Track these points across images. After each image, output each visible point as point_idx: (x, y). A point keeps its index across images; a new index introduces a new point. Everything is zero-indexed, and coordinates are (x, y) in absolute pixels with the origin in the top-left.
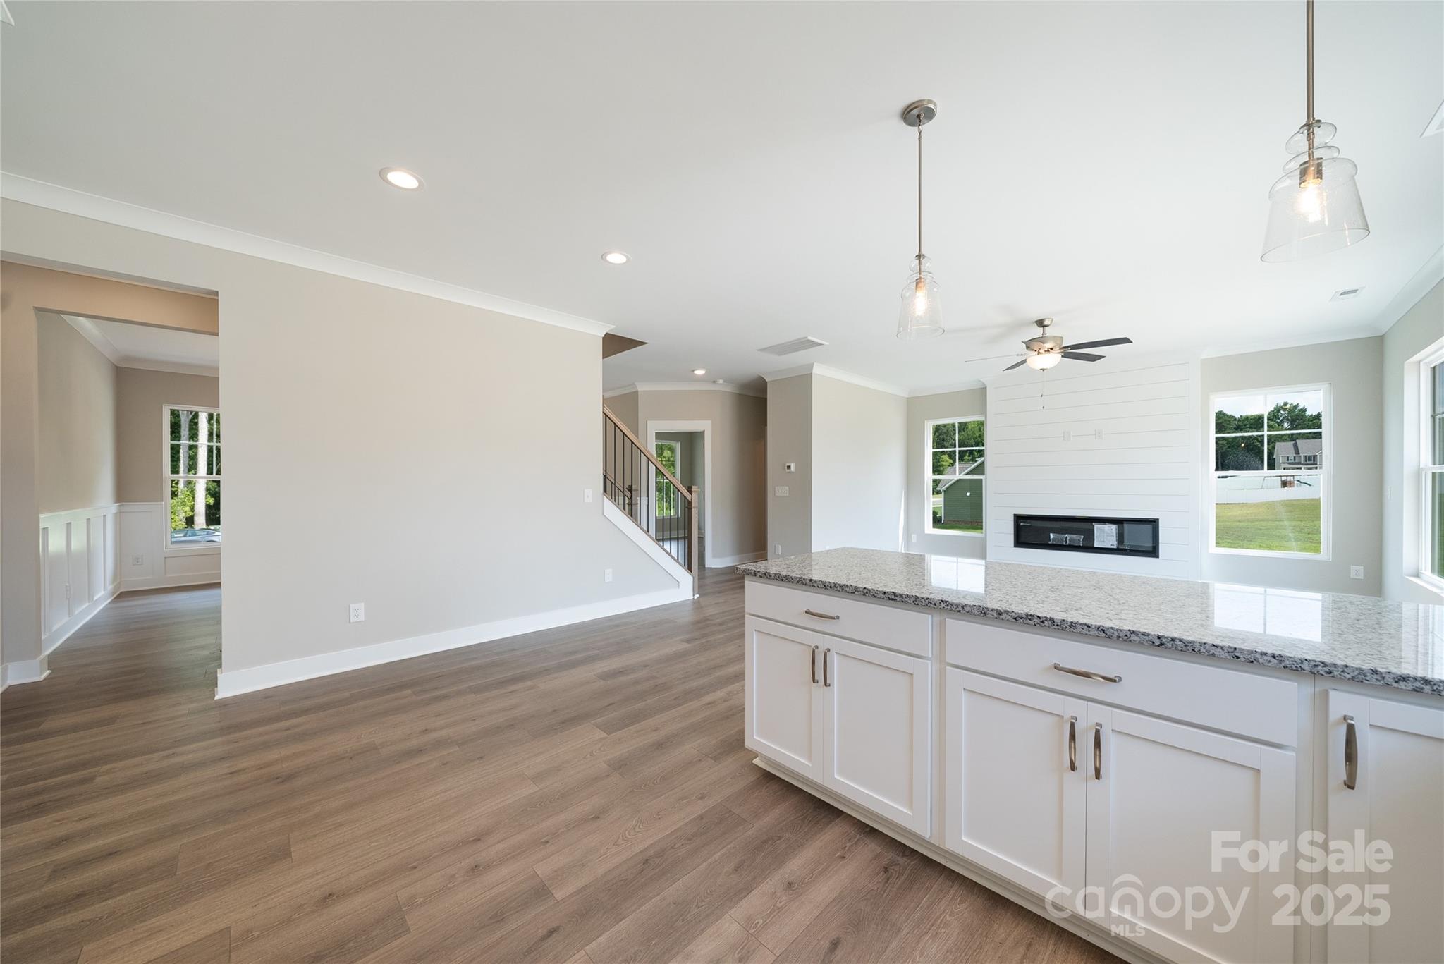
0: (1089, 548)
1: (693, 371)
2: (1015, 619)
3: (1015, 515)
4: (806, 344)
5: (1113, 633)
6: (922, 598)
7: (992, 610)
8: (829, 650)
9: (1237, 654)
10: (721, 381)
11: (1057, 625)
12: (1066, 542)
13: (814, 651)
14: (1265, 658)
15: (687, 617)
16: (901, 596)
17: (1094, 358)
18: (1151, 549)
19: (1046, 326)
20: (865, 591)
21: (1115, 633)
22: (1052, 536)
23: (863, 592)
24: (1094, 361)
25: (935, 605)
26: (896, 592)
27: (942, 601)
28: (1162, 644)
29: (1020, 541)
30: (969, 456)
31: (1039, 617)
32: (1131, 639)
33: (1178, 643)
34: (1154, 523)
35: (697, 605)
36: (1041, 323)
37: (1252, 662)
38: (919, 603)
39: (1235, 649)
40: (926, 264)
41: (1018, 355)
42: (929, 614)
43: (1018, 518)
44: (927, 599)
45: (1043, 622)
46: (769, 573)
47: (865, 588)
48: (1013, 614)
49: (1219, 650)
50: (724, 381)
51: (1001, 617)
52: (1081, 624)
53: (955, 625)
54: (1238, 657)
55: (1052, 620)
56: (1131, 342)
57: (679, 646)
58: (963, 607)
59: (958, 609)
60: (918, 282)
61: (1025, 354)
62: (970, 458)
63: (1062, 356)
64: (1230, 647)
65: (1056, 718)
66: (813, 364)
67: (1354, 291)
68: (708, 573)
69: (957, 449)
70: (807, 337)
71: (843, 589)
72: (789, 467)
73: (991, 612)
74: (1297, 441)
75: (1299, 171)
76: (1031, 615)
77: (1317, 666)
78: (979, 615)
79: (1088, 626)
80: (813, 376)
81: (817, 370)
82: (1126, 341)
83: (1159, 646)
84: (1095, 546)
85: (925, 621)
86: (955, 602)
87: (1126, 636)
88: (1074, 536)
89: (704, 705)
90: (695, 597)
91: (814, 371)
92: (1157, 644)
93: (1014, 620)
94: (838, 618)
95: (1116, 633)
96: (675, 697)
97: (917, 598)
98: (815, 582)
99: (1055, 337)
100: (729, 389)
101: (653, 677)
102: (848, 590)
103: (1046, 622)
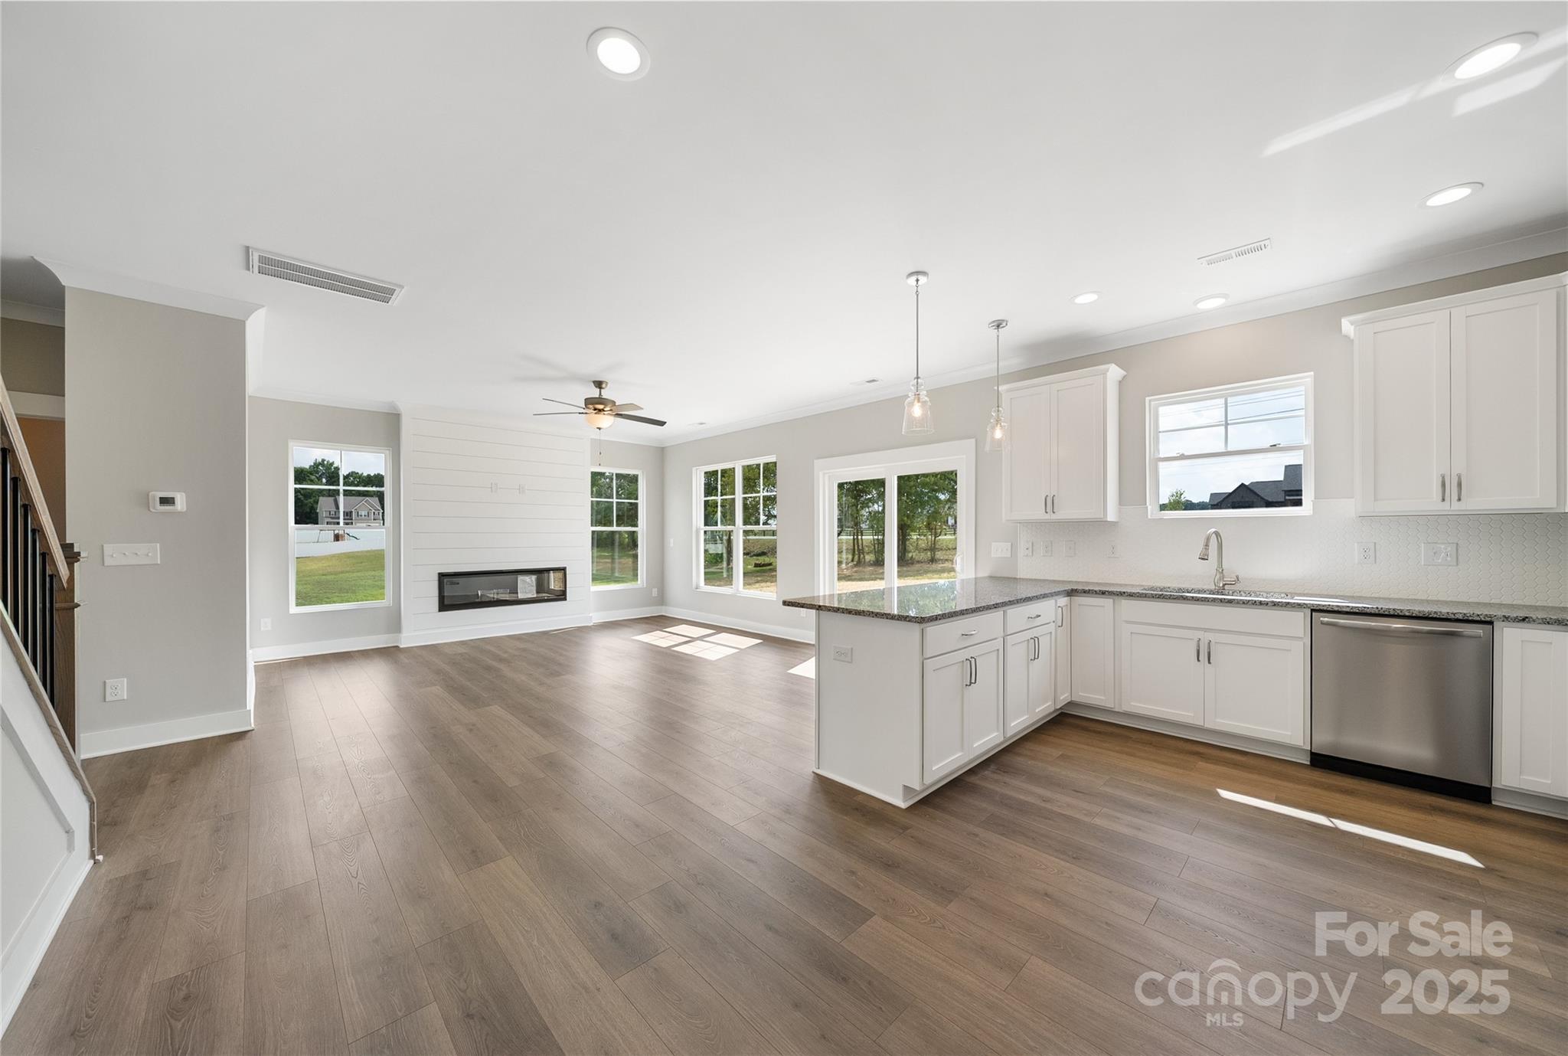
0: (513, 601)
3: (444, 572)
19: (603, 388)
29: (446, 605)
34: (564, 570)
36: (599, 384)
43: (446, 575)
69: (342, 488)
72: (168, 500)
74: (336, 497)
80: (245, 328)
84: (520, 597)
88: (500, 591)
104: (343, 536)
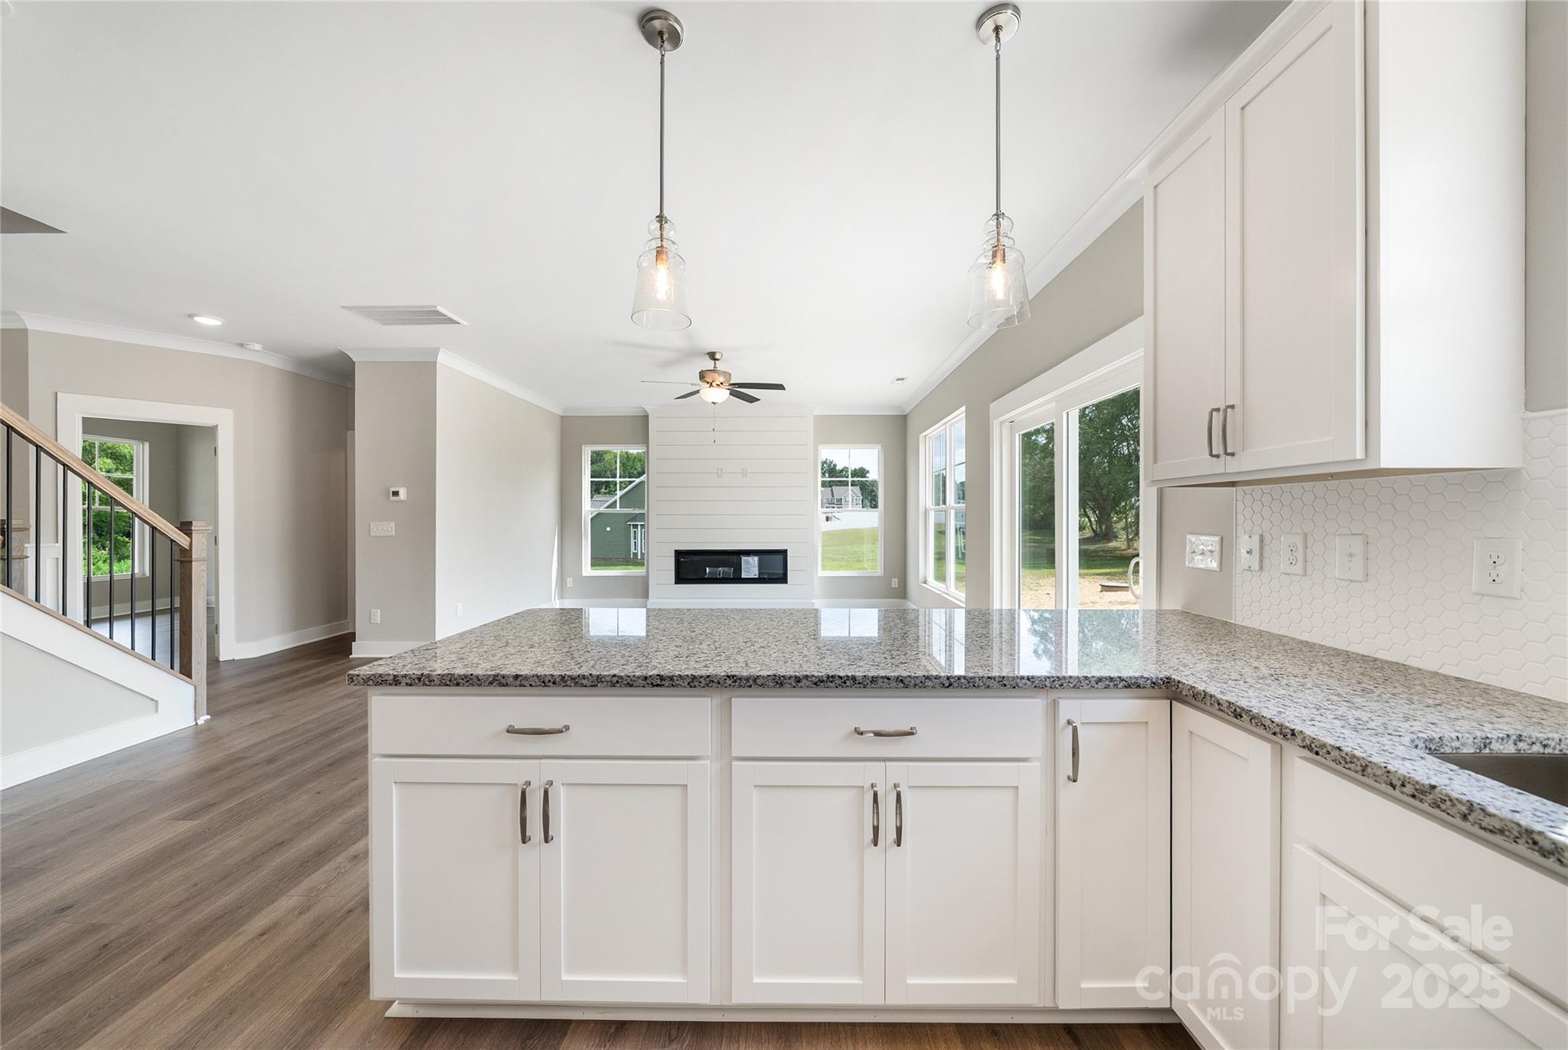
0: (737, 579)
1: (191, 316)
2: (815, 684)
3: (676, 551)
4: (433, 317)
5: (910, 682)
6: (702, 677)
7: (790, 677)
8: (551, 783)
9: (1005, 682)
10: (257, 347)
11: (859, 683)
12: (720, 575)
13: (523, 793)
14: (1023, 681)
15: (179, 766)
16: (671, 678)
17: (752, 400)
18: (782, 576)
19: (718, 360)
20: (615, 679)
21: (912, 680)
22: (708, 570)
23: (611, 682)
24: (751, 402)
25: (719, 683)
26: (662, 673)
27: (728, 676)
28: (950, 685)
29: (680, 579)
30: (606, 489)
31: (840, 677)
32: (926, 684)
33: (963, 680)
34: (785, 552)
35: (202, 737)
36: (712, 356)
37: (1014, 687)
38: (696, 684)
39: (1004, 677)
40: (669, 233)
41: (692, 384)
42: (708, 697)
43: (679, 554)
44: (708, 676)
45: (845, 683)
46: (428, 676)
47: (614, 676)
48: (814, 678)
49: (993, 681)
50: (264, 348)
51: (800, 684)
52: (882, 677)
53: (744, 706)
54: (1005, 685)
55: (854, 678)
56: (785, 389)
57: (163, 831)
58: (755, 680)
59: (748, 684)
60: (660, 252)
61: (699, 385)
62: (607, 491)
63: (730, 394)
64: (1000, 677)
65: (854, 791)
66: (439, 348)
67: (903, 379)
68: (224, 672)
69: (618, 480)
70: (435, 307)
71: (576, 683)
72: (396, 494)
73: (789, 681)
74: (833, 487)
75: (991, 252)
76: (832, 676)
77: (1054, 681)
78: (774, 687)
79: (889, 679)
80: (438, 364)
81: (444, 359)
82: (780, 387)
83: (948, 687)
84: (743, 577)
85: (702, 707)
86: (745, 674)
87: (922, 682)
88: (726, 569)
89: (252, 941)
90: (201, 721)
91: (438, 361)
92: (946, 685)
93: (814, 686)
94: (567, 728)
95: (913, 682)
96: (163, 954)
97: (694, 677)
98: (526, 678)
99: (725, 372)
100: (274, 362)
101: (95, 928)
102: (585, 682)
103: (848, 682)
104: (831, 518)
